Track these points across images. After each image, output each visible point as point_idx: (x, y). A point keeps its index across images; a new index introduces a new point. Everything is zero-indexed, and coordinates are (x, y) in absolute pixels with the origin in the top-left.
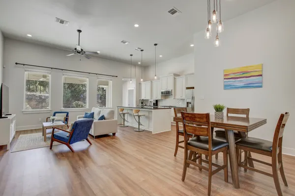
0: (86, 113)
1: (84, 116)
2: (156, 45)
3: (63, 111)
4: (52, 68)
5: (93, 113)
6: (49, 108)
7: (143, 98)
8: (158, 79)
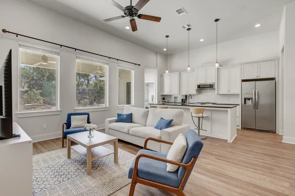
0: (119, 115)
1: (116, 118)
2: (217, 20)
3: (77, 112)
4: (61, 46)
5: (131, 114)
6: (58, 107)
7: (166, 92)
8: (193, 70)
